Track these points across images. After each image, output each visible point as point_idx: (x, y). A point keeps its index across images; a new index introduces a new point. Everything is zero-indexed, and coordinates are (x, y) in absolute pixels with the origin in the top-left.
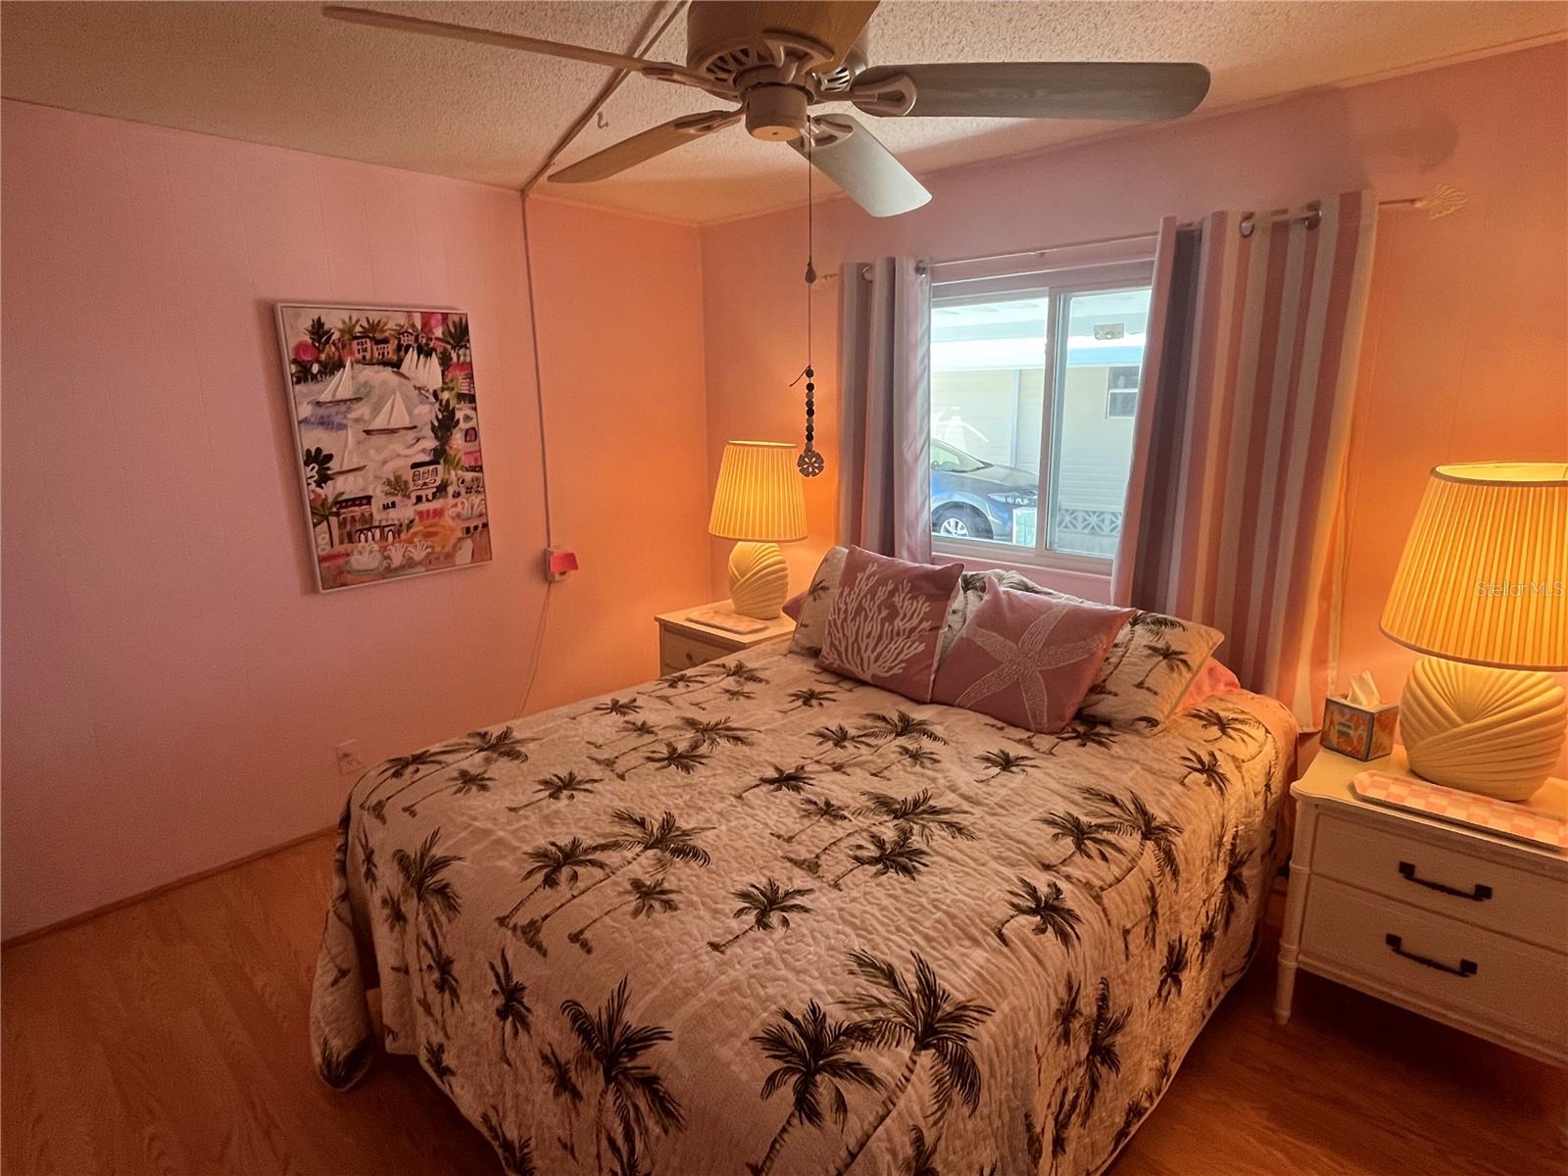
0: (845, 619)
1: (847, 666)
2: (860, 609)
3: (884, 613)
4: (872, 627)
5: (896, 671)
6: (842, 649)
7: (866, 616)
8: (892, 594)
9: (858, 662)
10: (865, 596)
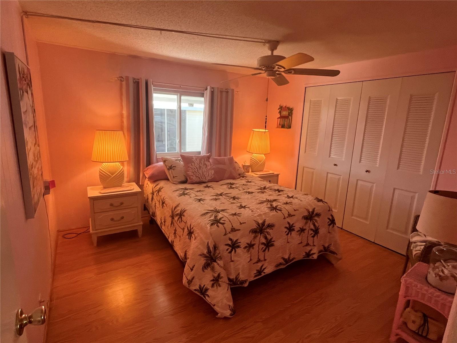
0: (198, 170)
1: (201, 180)
2: (200, 167)
3: (205, 166)
4: (204, 169)
5: (213, 177)
6: (200, 176)
7: (202, 168)
8: (204, 162)
9: (205, 178)
10: (199, 164)
